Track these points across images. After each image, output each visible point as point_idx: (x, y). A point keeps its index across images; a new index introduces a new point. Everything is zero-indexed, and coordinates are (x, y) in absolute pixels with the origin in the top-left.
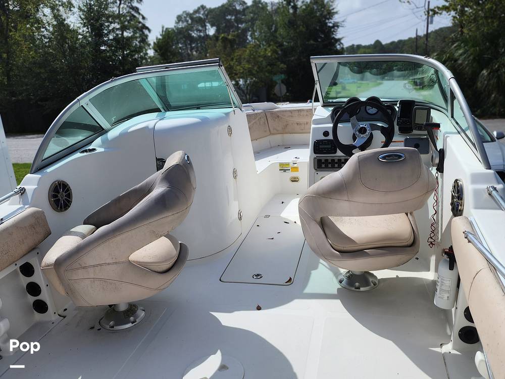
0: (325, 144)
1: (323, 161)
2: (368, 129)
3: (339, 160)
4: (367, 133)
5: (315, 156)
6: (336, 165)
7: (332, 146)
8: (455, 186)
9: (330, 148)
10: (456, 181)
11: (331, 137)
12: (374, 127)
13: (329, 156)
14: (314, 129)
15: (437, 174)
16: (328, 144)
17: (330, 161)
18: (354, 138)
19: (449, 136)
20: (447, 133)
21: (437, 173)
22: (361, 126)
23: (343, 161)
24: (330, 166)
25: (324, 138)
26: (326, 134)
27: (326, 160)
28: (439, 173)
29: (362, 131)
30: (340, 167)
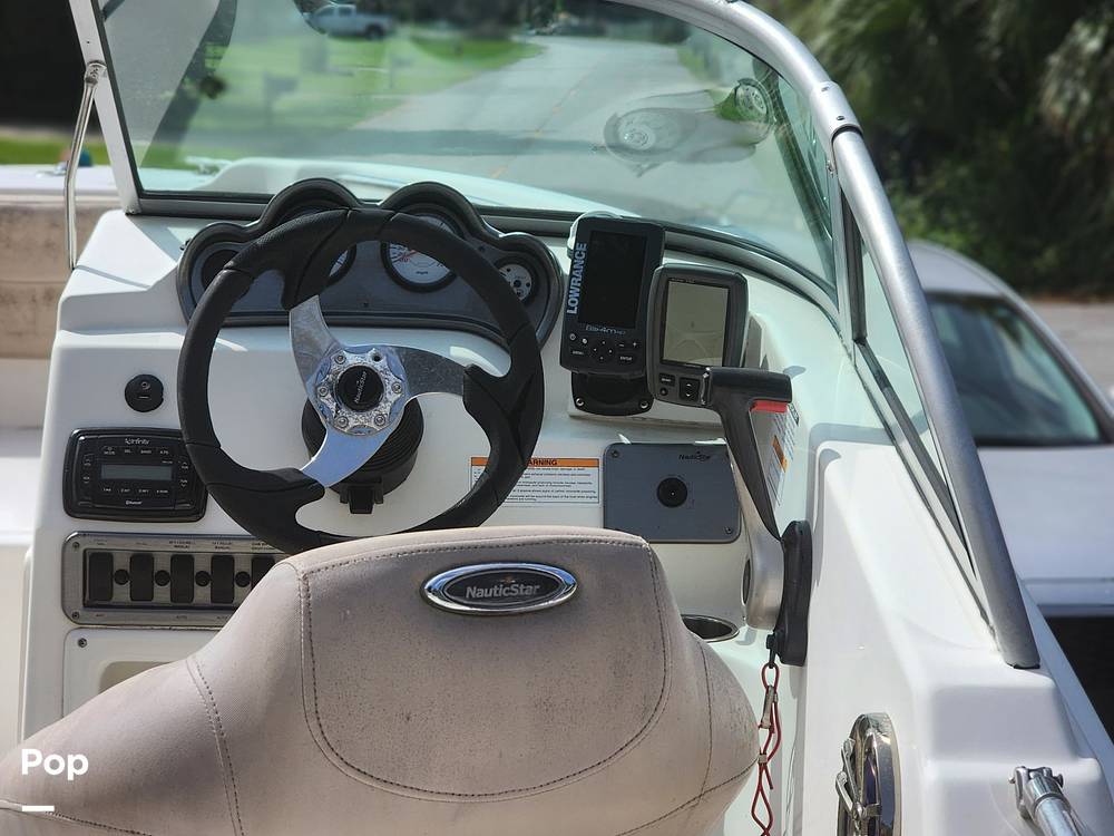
0: (135, 457)
1: (121, 562)
2: (390, 380)
3: (223, 562)
4: (384, 408)
5: (74, 526)
6: (202, 594)
7: (178, 474)
8: (853, 757)
9: (162, 484)
10: (862, 725)
11: (169, 416)
12: (427, 372)
13: (159, 536)
14: (71, 355)
15: (771, 673)
16: (155, 460)
17: (162, 564)
18: (313, 430)
19: (836, 456)
20: (827, 431)
21: (771, 664)
22: (353, 360)
23: (242, 566)
24: (162, 593)
25: (128, 418)
26: (143, 392)
27: (142, 560)
28: (784, 668)
29: (359, 389)
30: (225, 604)
